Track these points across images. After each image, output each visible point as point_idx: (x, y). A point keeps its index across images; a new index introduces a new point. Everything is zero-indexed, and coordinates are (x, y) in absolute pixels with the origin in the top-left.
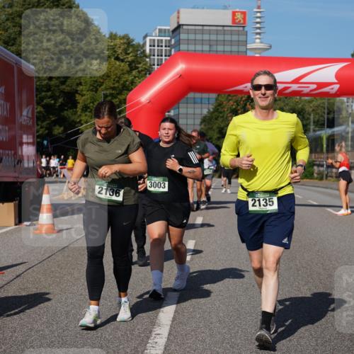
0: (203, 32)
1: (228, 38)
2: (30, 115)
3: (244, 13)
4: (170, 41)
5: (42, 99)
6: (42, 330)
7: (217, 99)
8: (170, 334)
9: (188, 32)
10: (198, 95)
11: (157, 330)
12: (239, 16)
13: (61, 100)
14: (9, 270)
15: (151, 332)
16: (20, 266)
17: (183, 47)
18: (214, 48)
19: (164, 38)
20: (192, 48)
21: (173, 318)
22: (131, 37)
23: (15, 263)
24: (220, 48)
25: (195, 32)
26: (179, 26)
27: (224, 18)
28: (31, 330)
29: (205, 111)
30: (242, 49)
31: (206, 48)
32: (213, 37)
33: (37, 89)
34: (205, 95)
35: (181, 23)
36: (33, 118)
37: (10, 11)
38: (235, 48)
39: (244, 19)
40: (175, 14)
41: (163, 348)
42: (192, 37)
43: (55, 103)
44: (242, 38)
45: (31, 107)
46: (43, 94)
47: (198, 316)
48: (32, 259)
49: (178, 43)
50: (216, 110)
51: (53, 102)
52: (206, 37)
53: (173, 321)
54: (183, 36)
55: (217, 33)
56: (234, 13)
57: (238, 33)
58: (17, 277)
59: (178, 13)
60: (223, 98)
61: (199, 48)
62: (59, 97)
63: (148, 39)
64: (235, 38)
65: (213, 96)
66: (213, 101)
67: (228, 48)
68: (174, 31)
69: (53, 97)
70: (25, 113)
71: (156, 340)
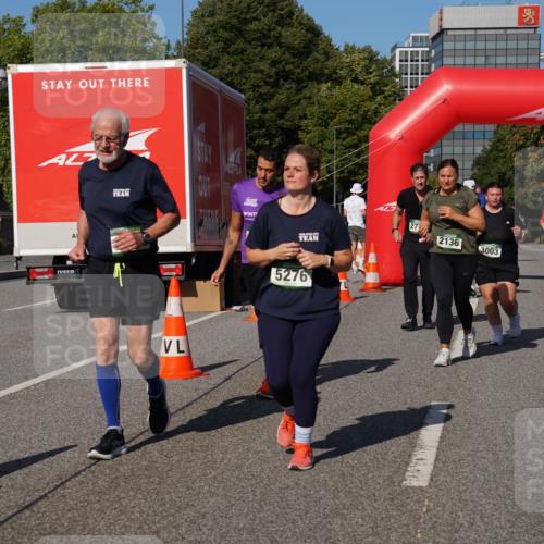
0: (475, 39)
1: (512, 45)
2: (238, 161)
3: (536, 9)
4: (430, 52)
5: (252, 139)
6: (264, 451)
7: (495, 132)
8: (437, 459)
9: (455, 39)
10: (469, 127)
11: (419, 454)
12: (529, 14)
13: (278, 140)
14: (215, 370)
15: (410, 456)
16: (230, 365)
17: (447, 61)
18: (492, 60)
19: (420, 49)
20: (459, 61)
21: (441, 438)
22: (375, 49)
23: (222, 361)
24: (501, 60)
25: (465, 39)
26: (442, 31)
27: (507, 17)
28: (248, 450)
29: (479, 150)
30: (533, 59)
31: (481, 60)
32: (491, 45)
33: (247, 126)
34: (479, 127)
35: (444, 27)
36: (242, 165)
37: (211, 20)
38: (522, 60)
39: (536, 17)
40: (437, 15)
41: (427, 478)
42: (460, 45)
43: (271, 144)
44: (533, 44)
45: (239, 150)
46: (255, 131)
47: (476, 435)
48: (246, 355)
49: (440, 55)
50: (495, 147)
51: (267, 142)
52: (481, 45)
53: (440, 442)
54: (447, 45)
55: (497, 38)
56: (521, 10)
57: (528, 38)
58: (227, 379)
59: (441, 13)
60: (505, 131)
61: (470, 61)
62: (276, 136)
63: (398, 51)
64: (522, 44)
65: (491, 127)
66: (490, 135)
67: (511, 60)
68: (434, 39)
69: (268, 136)
70: (231, 159)
71: (418, 467)
